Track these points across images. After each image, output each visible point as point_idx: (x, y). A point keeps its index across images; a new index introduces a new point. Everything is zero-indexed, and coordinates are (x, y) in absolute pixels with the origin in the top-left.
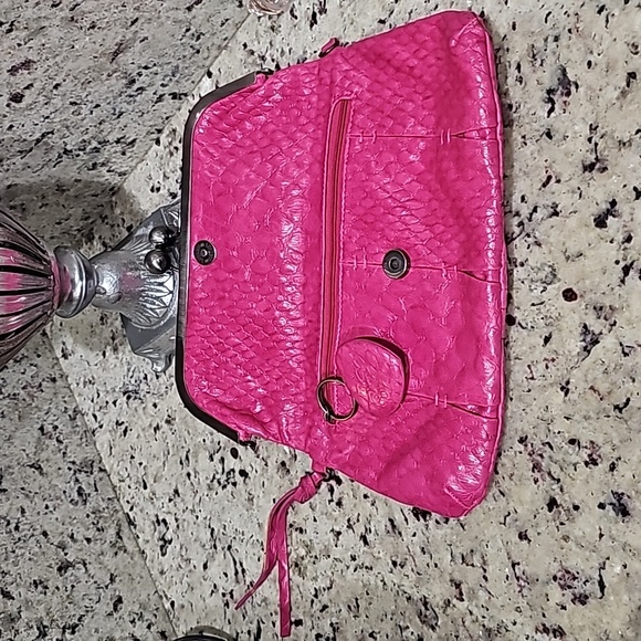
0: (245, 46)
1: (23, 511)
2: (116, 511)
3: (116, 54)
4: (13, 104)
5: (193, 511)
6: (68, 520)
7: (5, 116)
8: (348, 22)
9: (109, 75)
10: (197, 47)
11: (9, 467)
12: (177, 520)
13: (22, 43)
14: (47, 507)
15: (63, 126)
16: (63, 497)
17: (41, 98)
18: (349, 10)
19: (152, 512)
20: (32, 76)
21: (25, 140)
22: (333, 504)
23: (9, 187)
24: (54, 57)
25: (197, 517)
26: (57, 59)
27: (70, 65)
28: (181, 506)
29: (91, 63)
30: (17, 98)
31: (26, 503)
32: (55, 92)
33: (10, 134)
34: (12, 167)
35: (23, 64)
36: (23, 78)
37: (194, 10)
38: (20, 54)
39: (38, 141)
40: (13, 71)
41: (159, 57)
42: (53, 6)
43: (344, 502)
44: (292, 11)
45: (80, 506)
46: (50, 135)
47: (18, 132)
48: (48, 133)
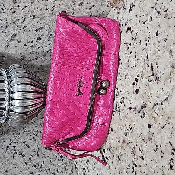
1: (43, 162)
2: (72, 163)
4: (38, 41)
5: (92, 167)
6: (57, 165)
7: (36, 45)
8: (141, 9)
11: (41, 148)
12: (88, 169)
13: (38, 22)
14: (51, 161)
16: (56, 158)
17: (47, 39)
18: (142, 5)
19: (82, 165)
20: (43, 32)
21: (44, 52)
22: (134, 173)
23: (41, 65)
24: (49, 26)
25: (94, 169)
26: (50, 26)
28: (89, 165)
30: (39, 39)
31: (44, 159)
32: (51, 37)
33: (39, 50)
34: (41, 59)
35: (39, 29)
36: (40, 33)
37: (92, 9)
38: (38, 25)
39: (48, 52)
40: (37, 31)
42: (46, 10)
43: (137, 173)
44: (124, 7)
45: (61, 161)
46: (51, 50)
47: (41, 49)
48: (51, 49)
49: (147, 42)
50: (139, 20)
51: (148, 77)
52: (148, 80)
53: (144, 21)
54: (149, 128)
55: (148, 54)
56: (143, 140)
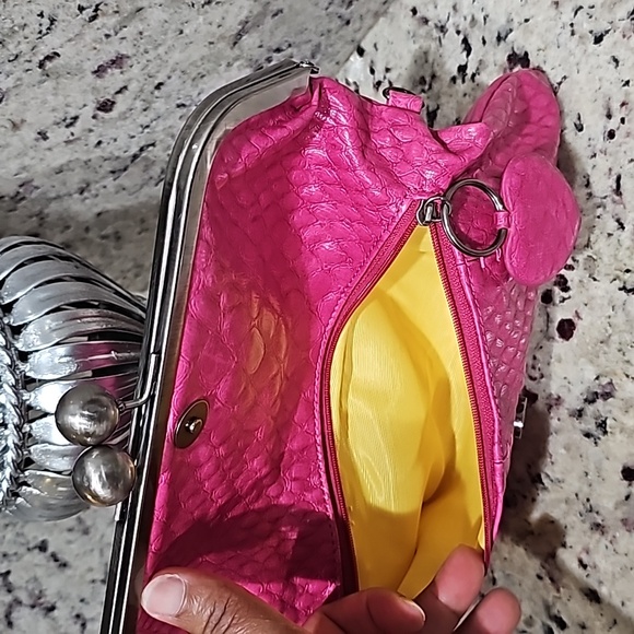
0: (414, 11)
3: (239, 35)
4: (101, 114)
7: (91, 131)
9: (229, 65)
10: (347, 17)
13: (112, 33)
15: (168, 135)
17: (138, 104)
20: (126, 76)
21: (118, 158)
23: (99, 214)
24: (156, 48)
26: (161, 50)
27: (176, 56)
29: (205, 51)
30: (106, 106)
32: (156, 93)
33: (99, 152)
34: (102, 190)
35: (113, 62)
36: (114, 78)
38: (109, 48)
39: (135, 157)
40: (99, 71)
41: (296, 34)
46: (151, 148)
47: (109, 149)
48: (148, 146)
49: (613, 124)
50: (572, 25)
51: (620, 274)
52: (618, 284)
53: (599, 29)
54: (626, 483)
55: (619, 178)
56: (598, 525)
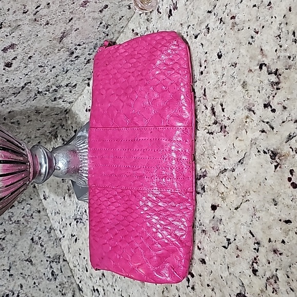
0: (133, 30)
1: (21, 286)
2: (72, 283)
3: (62, 38)
4: (7, 68)
5: (112, 286)
6: (46, 290)
7: (3, 75)
8: (190, 13)
9: (59, 50)
10: (107, 33)
11: (14, 262)
12: (104, 290)
13: (8, 34)
14: (35, 283)
15: (36, 79)
16: (43, 277)
17: (22, 64)
18: (190, 7)
19: (91, 285)
20: (16, 53)
21: (15, 87)
22: (190, 288)
23: (9, 112)
24: (27, 41)
25: (115, 290)
26: (29, 42)
27: (37, 45)
28: (106, 283)
29: (48, 44)
30: (9, 65)
31: (23, 282)
32: (29, 60)
33: (7, 85)
34: (10, 102)
35: (10, 47)
36: (11, 54)
37: (103, 12)
38: (7, 40)
39: (23, 87)
40: (5, 50)
41: (86, 39)
42: (24, 13)
43: (195, 287)
44: (158, 9)
45: (53, 281)
46: (29, 84)
47: (11, 83)
48: (28, 83)
49: (202, 69)
50: (187, 32)
51: (207, 127)
52: (207, 131)
53: (196, 34)
54: (213, 211)
55: (205, 89)
56: (204, 231)
